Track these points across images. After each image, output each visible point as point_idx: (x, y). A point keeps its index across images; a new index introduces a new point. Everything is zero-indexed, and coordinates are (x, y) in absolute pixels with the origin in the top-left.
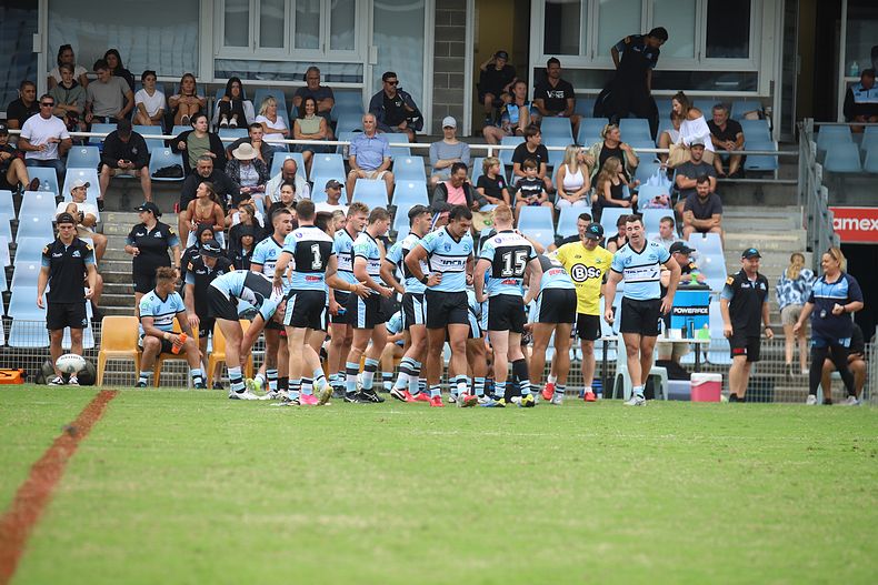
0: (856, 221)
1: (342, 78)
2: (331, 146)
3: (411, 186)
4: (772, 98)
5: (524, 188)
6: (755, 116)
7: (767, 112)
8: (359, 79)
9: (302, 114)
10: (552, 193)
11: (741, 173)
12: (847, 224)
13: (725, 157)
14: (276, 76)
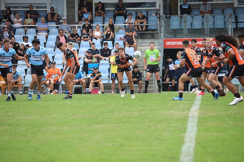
0: (177, 42)
1: (41, 7)
2: (34, 26)
3: (53, 37)
4: (160, 9)
5: (84, 36)
6: (154, 14)
7: (158, 13)
8: (46, 7)
9: (27, 18)
10: (92, 37)
11: (147, 30)
12: (175, 43)
13: (142, 26)
14: (23, 7)
